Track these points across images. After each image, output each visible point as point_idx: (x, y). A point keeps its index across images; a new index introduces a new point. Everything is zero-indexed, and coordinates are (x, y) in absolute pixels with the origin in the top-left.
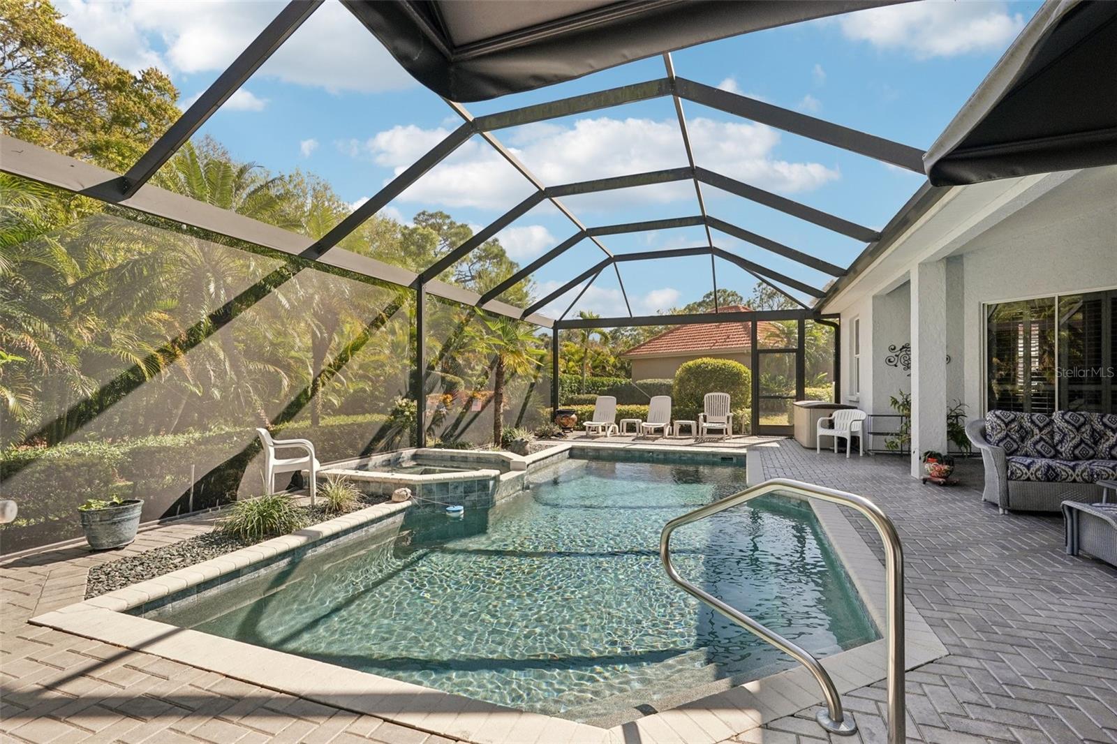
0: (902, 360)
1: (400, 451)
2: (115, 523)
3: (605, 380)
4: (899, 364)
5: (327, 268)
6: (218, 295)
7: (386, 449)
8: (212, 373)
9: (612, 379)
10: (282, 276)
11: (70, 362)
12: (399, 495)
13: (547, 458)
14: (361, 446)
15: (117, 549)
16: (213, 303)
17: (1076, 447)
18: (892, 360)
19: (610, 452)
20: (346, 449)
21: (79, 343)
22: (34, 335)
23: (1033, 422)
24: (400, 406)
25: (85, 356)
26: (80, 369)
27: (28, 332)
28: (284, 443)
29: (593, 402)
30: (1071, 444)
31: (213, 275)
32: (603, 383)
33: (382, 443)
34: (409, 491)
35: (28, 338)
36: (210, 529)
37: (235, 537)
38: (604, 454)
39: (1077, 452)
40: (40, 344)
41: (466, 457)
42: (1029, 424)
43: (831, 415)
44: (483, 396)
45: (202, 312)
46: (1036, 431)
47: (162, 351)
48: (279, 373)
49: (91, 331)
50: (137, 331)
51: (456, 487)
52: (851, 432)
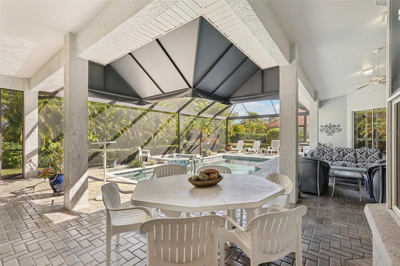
0: (325, 130)
1: (173, 154)
2: (112, 163)
3: (261, 134)
4: (324, 131)
5: (154, 111)
6: (132, 118)
7: (169, 153)
8: (135, 134)
9: (263, 134)
10: (146, 113)
11: (107, 132)
12: (165, 163)
13: (213, 158)
14: (163, 152)
15: (113, 167)
16: (132, 120)
17: (337, 157)
18: (322, 130)
19: (234, 157)
20: (159, 153)
21: (109, 128)
22: (101, 126)
23: (327, 150)
24: (185, 143)
25: (110, 130)
26: (109, 134)
27: (100, 126)
28: (143, 150)
29: (252, 142)
30: (335, 157)
31: (132, 114)
32: (260, 135)
33: (168, 152)
34: (167, 162)
35: (100, 127)
36: (127, 166)
37: (131, 167)
38: (232, 157)
39: (337, 159)
40: (102, 128)
41: (188, 156)
42: (326, 151)
43: (302, 148)
44: (210, 140)
45: (129, 122)
46: (328, 153)
47: (124, 129)
48: (151, 134)
49: (111, 125)
50: (120, 125)
51: (178, 162)
52: (304, 153)
